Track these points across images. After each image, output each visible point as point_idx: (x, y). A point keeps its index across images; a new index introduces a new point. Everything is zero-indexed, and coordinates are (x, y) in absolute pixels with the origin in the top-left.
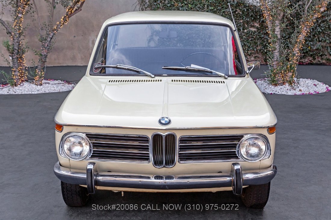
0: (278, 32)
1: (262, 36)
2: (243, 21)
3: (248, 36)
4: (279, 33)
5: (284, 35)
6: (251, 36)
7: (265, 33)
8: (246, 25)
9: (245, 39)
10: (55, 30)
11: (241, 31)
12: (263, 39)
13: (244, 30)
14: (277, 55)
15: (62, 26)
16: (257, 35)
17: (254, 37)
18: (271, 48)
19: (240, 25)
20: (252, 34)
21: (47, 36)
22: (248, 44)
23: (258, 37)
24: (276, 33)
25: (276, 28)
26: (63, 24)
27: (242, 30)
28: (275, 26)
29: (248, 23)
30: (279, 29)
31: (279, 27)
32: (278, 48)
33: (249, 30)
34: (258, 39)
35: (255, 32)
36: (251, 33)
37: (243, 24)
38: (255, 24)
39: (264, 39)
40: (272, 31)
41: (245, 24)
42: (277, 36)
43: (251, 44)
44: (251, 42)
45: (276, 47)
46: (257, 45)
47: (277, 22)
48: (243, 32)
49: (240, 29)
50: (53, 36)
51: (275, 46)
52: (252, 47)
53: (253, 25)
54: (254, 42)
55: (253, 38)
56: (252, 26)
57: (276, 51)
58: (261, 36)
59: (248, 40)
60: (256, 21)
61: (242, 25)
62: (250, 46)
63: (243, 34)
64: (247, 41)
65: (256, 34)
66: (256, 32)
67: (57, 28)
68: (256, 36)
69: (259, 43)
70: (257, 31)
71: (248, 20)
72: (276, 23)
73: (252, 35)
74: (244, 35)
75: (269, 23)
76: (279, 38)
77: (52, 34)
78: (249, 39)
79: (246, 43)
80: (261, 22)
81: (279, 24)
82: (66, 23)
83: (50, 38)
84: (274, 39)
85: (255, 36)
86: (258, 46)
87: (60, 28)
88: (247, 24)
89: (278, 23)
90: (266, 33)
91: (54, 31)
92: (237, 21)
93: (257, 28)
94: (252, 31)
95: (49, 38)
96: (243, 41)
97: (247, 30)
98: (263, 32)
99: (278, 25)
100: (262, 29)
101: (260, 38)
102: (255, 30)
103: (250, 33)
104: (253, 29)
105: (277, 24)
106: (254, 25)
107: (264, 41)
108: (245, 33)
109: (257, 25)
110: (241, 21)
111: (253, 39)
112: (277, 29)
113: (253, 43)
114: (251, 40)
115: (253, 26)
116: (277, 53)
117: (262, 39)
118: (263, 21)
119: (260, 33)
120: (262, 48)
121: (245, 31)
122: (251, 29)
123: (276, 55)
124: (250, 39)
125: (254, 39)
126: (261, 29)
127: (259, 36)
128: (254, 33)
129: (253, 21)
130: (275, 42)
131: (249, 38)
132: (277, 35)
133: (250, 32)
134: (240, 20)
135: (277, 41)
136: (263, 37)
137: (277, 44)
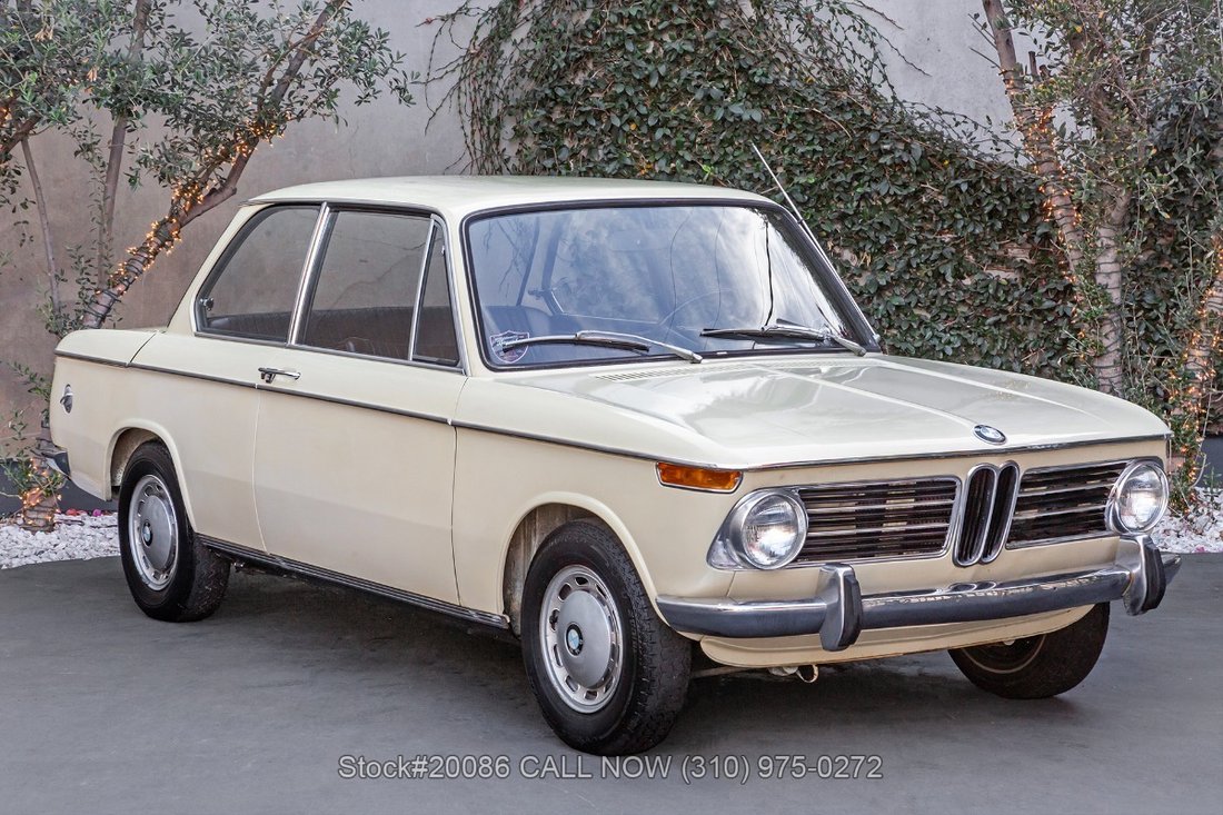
0: (1108, 274)
1: (1048, 304)
2: (956, 239)
3: (981, 304)
4: (1114, 281)
5: (1149, 299)
6: (995, 305)
7: (1061, 288)
8: (971, 257)
9: (966, 318)
10: (121, 281)
11: (945, 281)
12: (1050, 319)
13: (958, 276)
14: (1109, 379)
15: (148, 260)
16: (1020, 299)
17: (1010, 309)
18: (1085, 349)
19: (942, 256)
20: (1001, 294)
21: (81, 307)
22: (979, 342)
23: (1029, 308)
24: (1100, 279)
25: (1101, 260)
26: (155, 253)
27: (950, 280)
28: (1094, 251)
29: (976, 244)
30: (1116, 261)
31: (1112, 254)
32: (1112, 349)
33: (982, 277)
34: (1030, 319)
35: (1012, 285)
36: (996, 291)
37: (953, 250)
38: (1012, 248)
39: (1056, 319)
40: (1084, 274)
41: (966, 251)
42: (1104, 295)
43: (996, 341)
44: (996, 331)
45: (1106, 343)
46: (1022, 346)
47: (1102, 232)
48: (957, 287)
49: (944, 275)
50: (109, 309)
51: (1098, 338)
52: (998, 355)
53: (1001, 253)
54: (1010, 331)
55: (1006, 312)
56: (997, 261)
57: (1108, 361)
58: (1041, 302)
59: (981, 320)
60: (1015, 234)
61: (949, 256)
62: (994, 353)
63: (957, 296)
64: (977, 326)
65: (1017, 294)
66: (1016, 285)
67: (127, 270)
68: (1018, 304)
69: (1031, 337)
70: (1023, 284)
71: (977, 231)
72: (1099, 238)
73: (997, 299)
74: (963, 301)
75: (1069, 238)
76: (1117, 302)
77: (105, 299)
78: (986, 318)
79: (971, 338)
80: (1037, 240)
81: (1112, 243)
82: (168, 248)
83: (97, 315)
84: (1094, 308)
85: (1011, 304)
86: (1028, 352)
87: (141, 272)
88: (975, 249)
89: (1110, 238)
90: (1064, 292)
91: (114, 287)
92: (927, 239)
93: (1021, 269)
94: (999, 284)
95: (93, 317)
96: (959, 329)
97: (976, 277)
98: (1051, 286)
99: (1108, 247)
100: (1044, 274)
101: (1039, 312)
102: (1012, 275)
103: (991, 291)
104: (1003, 275)
105: (1106, 242)
106: (1006, 253)
107: (1057, 328)
108: (965, 291)
109: (1019, 254)
110: (947, 238)
111: (1004, 318)
112: (1108, 265)
113: (1004, 335)
114: (997, 324)
115: (1001, 261)
116: (1109, 370)
117: (1045, 318)
118: (1046, 236)
119: (1034, 289)
120: (1050, 358)
121: (967, 282)
122: (995, 273)
123: (1104, 378)
124: (991, 320)
125: (1011, 319)
126: (1039, 271)
127: (1030, 303)
128: (1007, 293)
129: (1000, 234)
130: (1100, 320)
131: (985, 311)
132: (1109, 291)
133: (987, 286)
134: (940, 233)
135: (1106, 315)
136: (1051, 310)
137: (1107, 328)
